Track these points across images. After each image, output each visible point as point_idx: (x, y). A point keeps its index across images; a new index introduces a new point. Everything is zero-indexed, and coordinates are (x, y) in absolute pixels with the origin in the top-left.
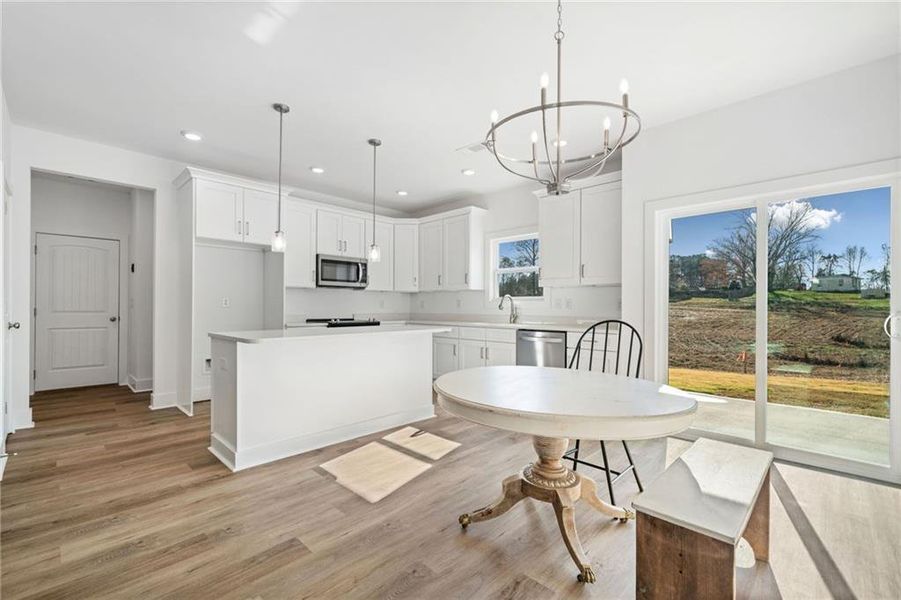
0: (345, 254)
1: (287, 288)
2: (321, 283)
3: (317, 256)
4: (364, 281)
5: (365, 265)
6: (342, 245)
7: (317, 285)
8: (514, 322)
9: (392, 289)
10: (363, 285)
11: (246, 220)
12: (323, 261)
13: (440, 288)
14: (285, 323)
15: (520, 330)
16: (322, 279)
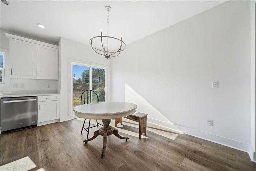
15: (2, 98)
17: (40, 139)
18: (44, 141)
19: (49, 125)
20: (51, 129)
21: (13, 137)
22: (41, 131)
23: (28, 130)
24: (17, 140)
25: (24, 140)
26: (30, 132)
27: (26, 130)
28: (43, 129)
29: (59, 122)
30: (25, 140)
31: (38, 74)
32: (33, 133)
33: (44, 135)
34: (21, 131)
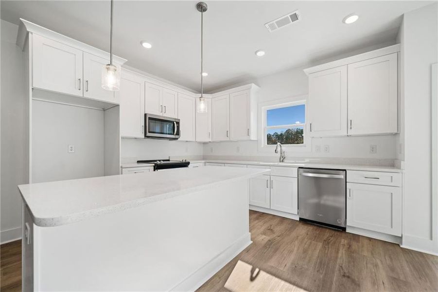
0: (165, 115)
1: (123, 138)
2: (148, 134)
3: (145, 115)
4: (178, 134)
5: (178, 123)
6: (163, 108)
7: (146, 136)
8: (282, 161)
9: (194, 140)
10: (177, 137)
11: (85, 79)
12: (150, 118)
13: (228, 139)
14: (120, 165)
16: (149, 132)
17: (343, 266)
18: (348, 277)
19: (370, 239)
20: (372, 254)
21: (307, 234)
22: (350, 246)
23: (330, 231)
24: (311, 243)
25: (318, 251)
26: (332, 238)
27: (328, 230)
28: (355, 245)
29: (399, 245)
30: (320, 251)
31: (350, 124)
32: (335, 243)
33: (353, 262)
34: (320, 228)
